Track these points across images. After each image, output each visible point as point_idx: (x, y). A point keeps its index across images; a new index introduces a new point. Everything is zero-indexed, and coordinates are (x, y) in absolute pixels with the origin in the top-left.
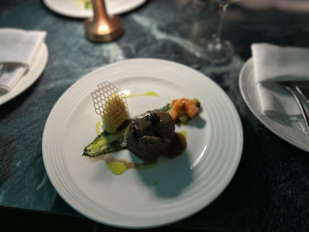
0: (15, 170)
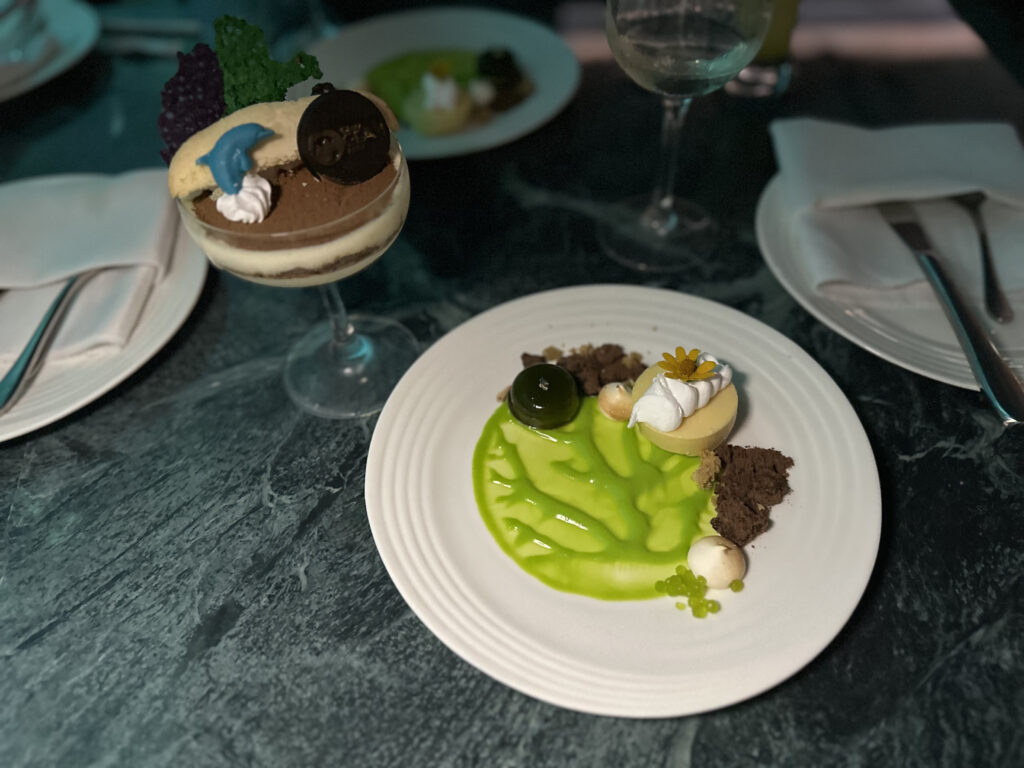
0: (139, 678)
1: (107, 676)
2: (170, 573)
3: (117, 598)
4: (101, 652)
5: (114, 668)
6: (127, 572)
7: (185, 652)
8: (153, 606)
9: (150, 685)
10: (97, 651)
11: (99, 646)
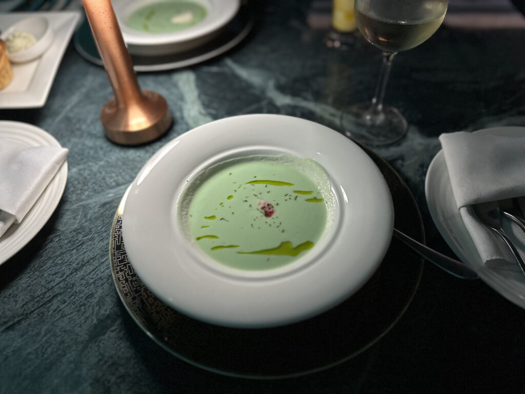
1: (47, 349)
2: (82, 295)
3: (53, 307)
4: (45, 336)
5: (51, 345)
6: (60, 294)
7: (88, 338)
8: (72, 313)
9: (68, 355)
10: (42, 335)
11: (43, 332)
